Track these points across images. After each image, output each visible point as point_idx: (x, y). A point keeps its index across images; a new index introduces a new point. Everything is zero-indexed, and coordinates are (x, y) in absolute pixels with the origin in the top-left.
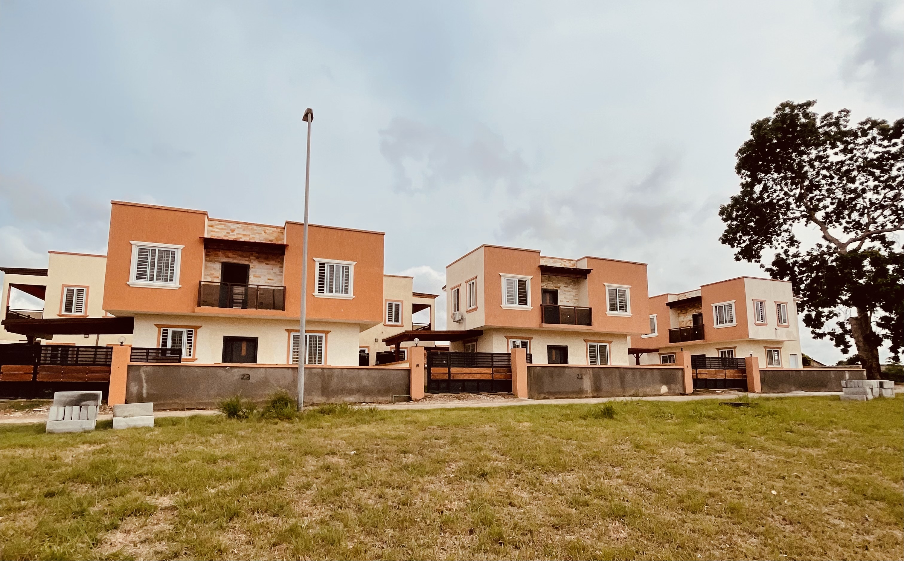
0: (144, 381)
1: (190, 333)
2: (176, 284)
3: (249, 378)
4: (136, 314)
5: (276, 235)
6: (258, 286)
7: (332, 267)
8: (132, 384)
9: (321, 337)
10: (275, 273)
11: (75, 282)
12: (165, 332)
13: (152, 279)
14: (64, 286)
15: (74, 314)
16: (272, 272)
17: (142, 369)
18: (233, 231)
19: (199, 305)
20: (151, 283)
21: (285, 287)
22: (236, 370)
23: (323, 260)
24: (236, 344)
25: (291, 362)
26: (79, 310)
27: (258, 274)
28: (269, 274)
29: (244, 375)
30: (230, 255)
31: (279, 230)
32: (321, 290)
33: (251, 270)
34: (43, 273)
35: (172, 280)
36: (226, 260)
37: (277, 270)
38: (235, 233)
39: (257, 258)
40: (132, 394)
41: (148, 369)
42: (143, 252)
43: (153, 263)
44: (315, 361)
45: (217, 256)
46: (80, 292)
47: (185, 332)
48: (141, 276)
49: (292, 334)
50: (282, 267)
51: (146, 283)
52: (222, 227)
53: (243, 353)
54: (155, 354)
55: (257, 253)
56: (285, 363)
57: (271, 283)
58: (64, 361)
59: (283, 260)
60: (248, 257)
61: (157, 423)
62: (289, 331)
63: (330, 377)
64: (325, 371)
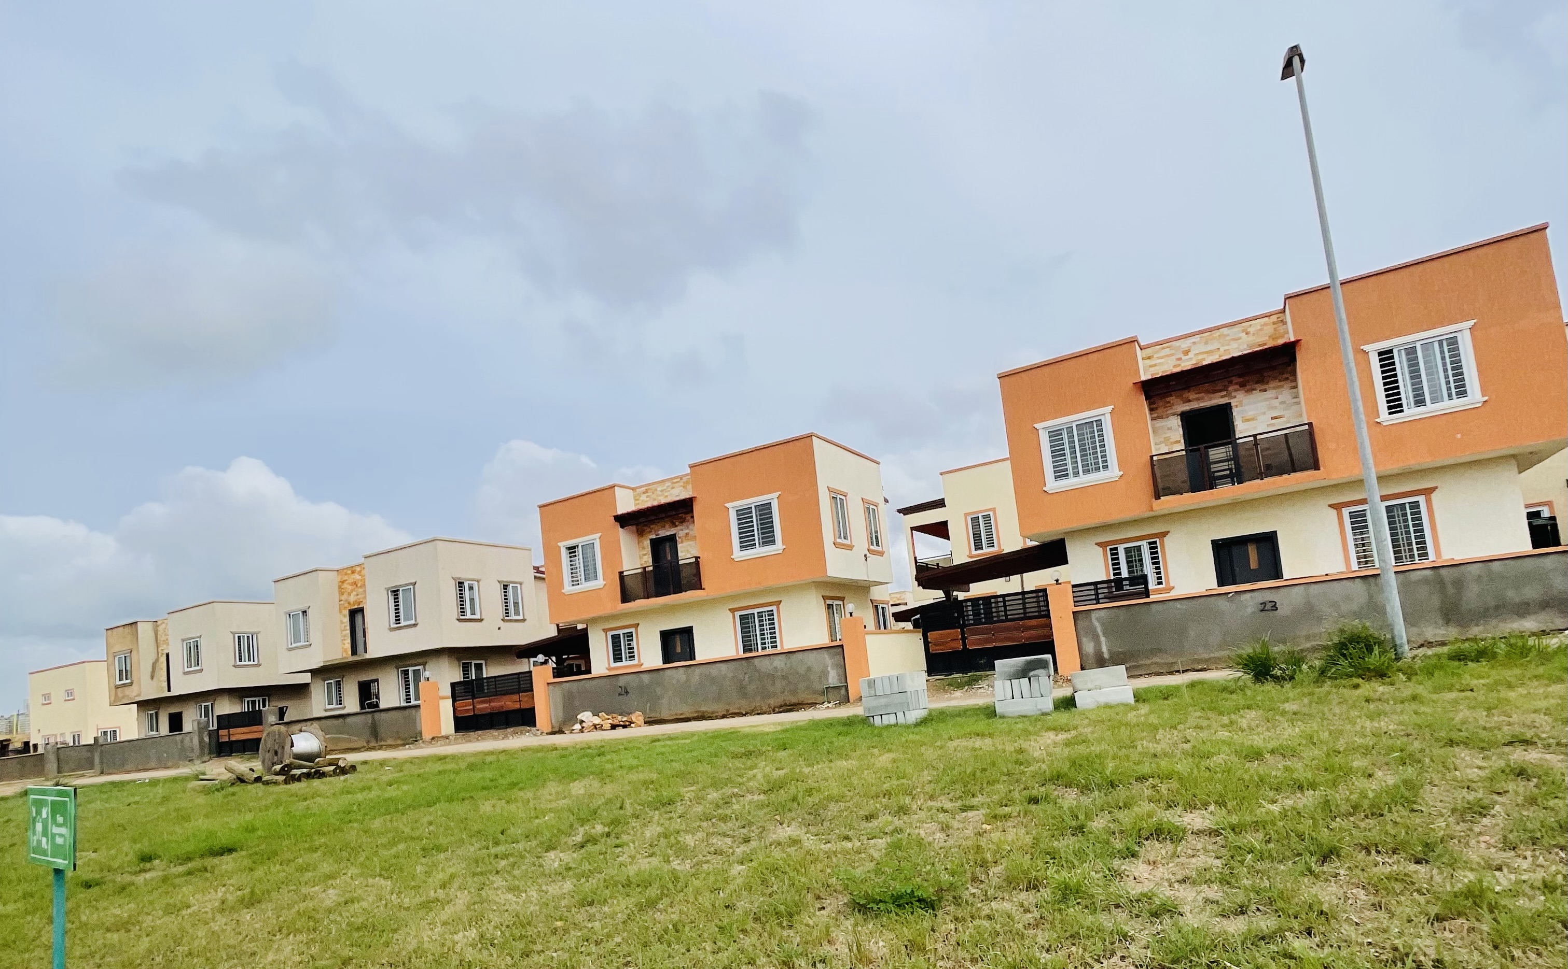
0: (1101, 634)
1: (1153, 547)
2: (1113, 472)
3: (1275, 608)
4: (1066, 533)
5: (1269, 330)
6: (1255, 436)
7: (1411, 352)
8: (1084, 640)
9: (1415, 505)
10: (1283, 403)
11: (978, 506)
12: (1115, 553)
13: (1076, 474)
14: (966, 515)
15: (987, 551)
16: (1276, 403)
17: (1094, 615)
18: (1186, 353)
19: (1157, 497)
20: (1076, 480)
21: (1310, 424)
22: (1248, 596)
23: (1384, 345)
24: (1235, 551)
25: (1355, 567)
26: (991, 545)
27: (1250, 414)
28: (1271, 408)
29: (1264, 604)
30: (1192, 396)
31: (1274, 318)
32: (1395, 406)
33: (1235, 412)
34: (940, 504)
35: (1106, 467)
36: (1186, 407)
37: (1285, 394)
38: (1191, 355)
39: (1242, 385)
40: (1087, 655)
41: (1102, 613)
42: (1055, 435)
43: (1073, 448)
44: (1412, 556)
45: (1168, 405)
46: (987, 518)
47: (1144, 545)
48: (1061, 474)
49: (1346, 512)
50: (1295, 387)
51: (1071, 482)
52: (1167, 352)
53: (1254, 565)
54: (1106, 590)
55: (1240, 376)
56: (1344, 570)
57: (1279, 424)
58: (989, 619)
59: (1294, 373)
60: (1225, 389)
61: (1139, 697)
62: (1337, 507)
63: (1459, 584)
64: (1443, 572)
